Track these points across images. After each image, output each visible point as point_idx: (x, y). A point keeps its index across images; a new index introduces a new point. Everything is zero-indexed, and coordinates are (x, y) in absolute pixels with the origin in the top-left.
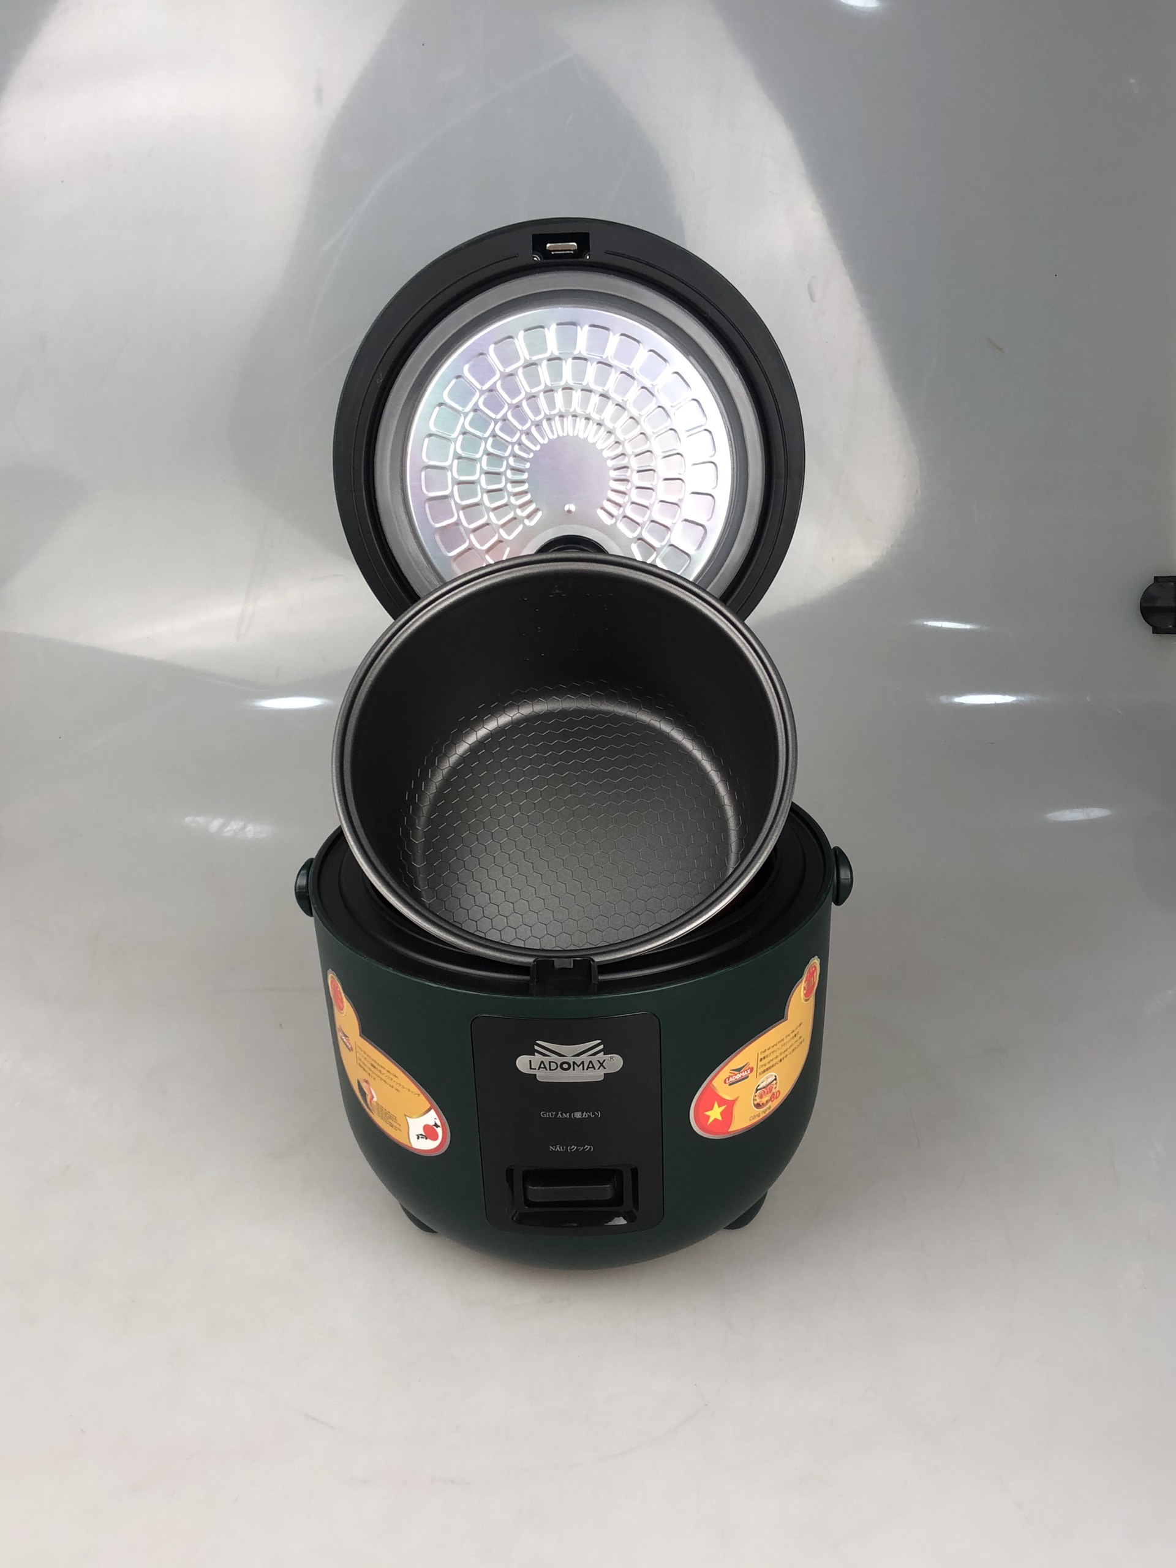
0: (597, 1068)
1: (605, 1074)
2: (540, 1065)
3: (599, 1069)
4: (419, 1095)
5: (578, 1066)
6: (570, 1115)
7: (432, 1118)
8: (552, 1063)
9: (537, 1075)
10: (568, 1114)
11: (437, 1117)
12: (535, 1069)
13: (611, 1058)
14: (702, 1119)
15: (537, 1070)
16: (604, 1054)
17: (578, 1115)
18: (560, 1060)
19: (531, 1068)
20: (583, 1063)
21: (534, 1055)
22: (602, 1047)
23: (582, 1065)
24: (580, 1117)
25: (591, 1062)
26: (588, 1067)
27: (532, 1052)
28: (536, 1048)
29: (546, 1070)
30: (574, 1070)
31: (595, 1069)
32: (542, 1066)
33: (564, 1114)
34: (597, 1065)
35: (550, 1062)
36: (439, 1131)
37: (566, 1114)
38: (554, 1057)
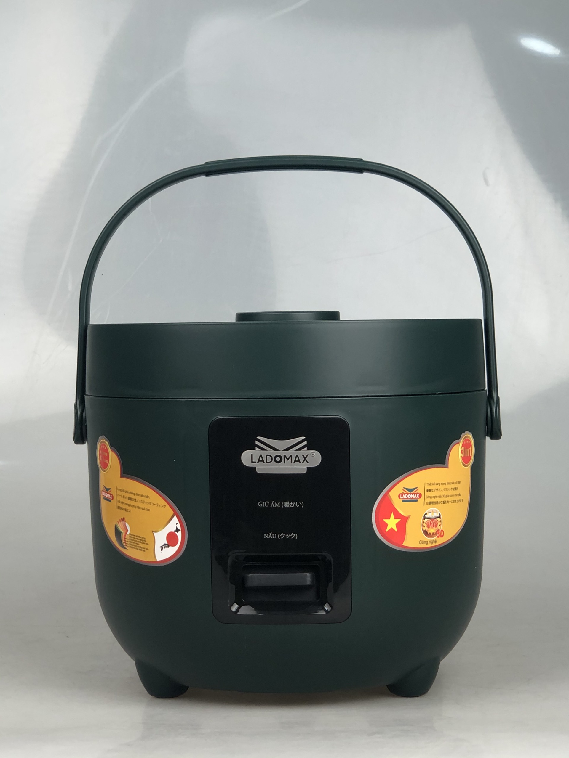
0: (301, 462)
1: (308, 468)
2: (259, 458)
3: (303, 462)
4: (165, 506)
5: (288, 459)
6: (280, 505)
7: (174, 524)
8: (268, 456)
9: (257, 468)
10: (279, 503)
11: (178, 522)
12: (255, 462)
13: (313, 454)
14: (382, 526)
15: (256, 463)
16: (308, 450)
17: (286, 504)
18: (274, 453)
19: (252, 462)
20: (291, 456)
21: (255, 450)
22: (305, 443)
23: (290, 458)
24: (288, 506)
25: (297, 456)
26: (295, 461)
27: (253, 447)
28: (257, 443)
29: (264, 463)
30: (284, 463)
31: (300, 463)
32: (261, 459)
33: (276, 503)
34: (302, 460)
35: (267, 455)
36: (179, 534)
37: (277, 504)
38: (270, 451)
